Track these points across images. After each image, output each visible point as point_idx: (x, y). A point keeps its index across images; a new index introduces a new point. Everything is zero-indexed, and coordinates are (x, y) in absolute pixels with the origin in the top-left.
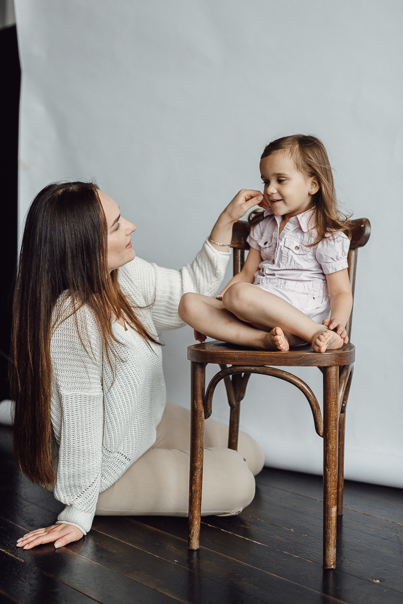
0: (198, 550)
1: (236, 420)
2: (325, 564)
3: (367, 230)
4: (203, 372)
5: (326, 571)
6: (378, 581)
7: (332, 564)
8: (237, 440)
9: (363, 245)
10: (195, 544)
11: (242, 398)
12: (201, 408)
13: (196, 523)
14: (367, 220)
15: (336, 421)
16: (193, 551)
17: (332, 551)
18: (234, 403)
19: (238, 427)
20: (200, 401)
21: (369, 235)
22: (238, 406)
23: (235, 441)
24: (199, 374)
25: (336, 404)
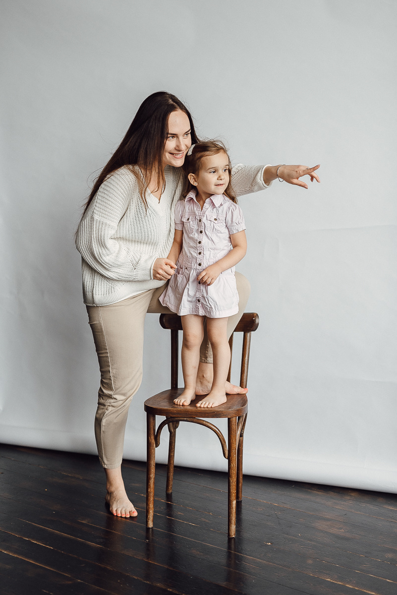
0: (152, 528)
1: (173, 441)
2: (229, 534)
3: (257, 321)
4: (154, 419)
5: (230, 539)
6: (270, 544)
7: (233, 534)
8: (174, 453)
9: (254, 330)
10: (151, 525)
11: (177, 427)
12: (153, 441)
13: (151, 511)
14: (257, 315)
15: (236, 450)
16: (149, 528)
17: (233, 527)
18: (172, 430)
19: (175, 445)
20: (152, 437)
21: (258, 324)
22: (175, 432)
23: (172, 454)
24: (151, 420)
25: (236, 440)
